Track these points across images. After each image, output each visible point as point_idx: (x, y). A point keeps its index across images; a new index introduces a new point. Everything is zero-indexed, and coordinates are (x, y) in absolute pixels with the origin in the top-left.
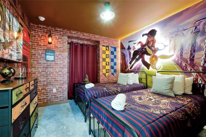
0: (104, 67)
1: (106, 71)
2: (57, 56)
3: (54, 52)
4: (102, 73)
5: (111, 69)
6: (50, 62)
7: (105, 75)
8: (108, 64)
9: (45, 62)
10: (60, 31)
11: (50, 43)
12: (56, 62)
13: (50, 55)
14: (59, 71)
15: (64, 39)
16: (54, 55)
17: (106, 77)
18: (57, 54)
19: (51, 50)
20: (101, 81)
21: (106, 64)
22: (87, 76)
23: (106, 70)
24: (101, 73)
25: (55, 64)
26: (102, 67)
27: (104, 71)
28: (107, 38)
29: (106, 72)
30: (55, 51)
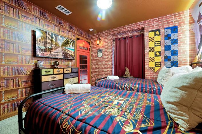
0: (152, 59)
1: (155, 64)
2: (104, 53)
3: (102, 51)
4: (148, 67)
5: (165, 61)
6: (100, 58)
7: (153, 69)
8: (159, 54)
9: (97, 58)
10: (105, 33)
11: (98, 45)
12: (103, 57)
13: (100, 53)
14: (105, 65)
15: (108, 38)
16: (102, 53)
17: (154, 72)
18: (103, 52)
19: (100, 49)
20: (146, 77)
21: (156, 55)
22: (127, 69)
23: (155, 62)
24: (146, 67)
25: (102, 59)
26: (148, 60)
27: (152, 64)
28: (156, 19)
29: (155, 66)
30: (102, 49)
